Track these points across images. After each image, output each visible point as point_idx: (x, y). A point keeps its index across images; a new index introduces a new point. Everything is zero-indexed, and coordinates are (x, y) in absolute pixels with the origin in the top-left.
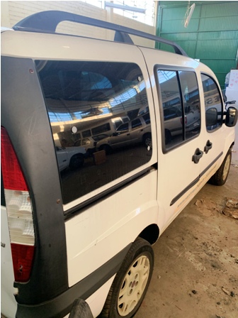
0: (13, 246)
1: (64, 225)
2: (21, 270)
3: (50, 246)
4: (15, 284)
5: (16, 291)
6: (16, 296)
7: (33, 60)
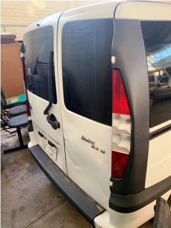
0: (113, 153)
1: (149, 142)
2: (117, 170)
3: (139, 156)
4: (111, 179)
5: (111, 184)
6: (111, 187)
7: (140, 21)
